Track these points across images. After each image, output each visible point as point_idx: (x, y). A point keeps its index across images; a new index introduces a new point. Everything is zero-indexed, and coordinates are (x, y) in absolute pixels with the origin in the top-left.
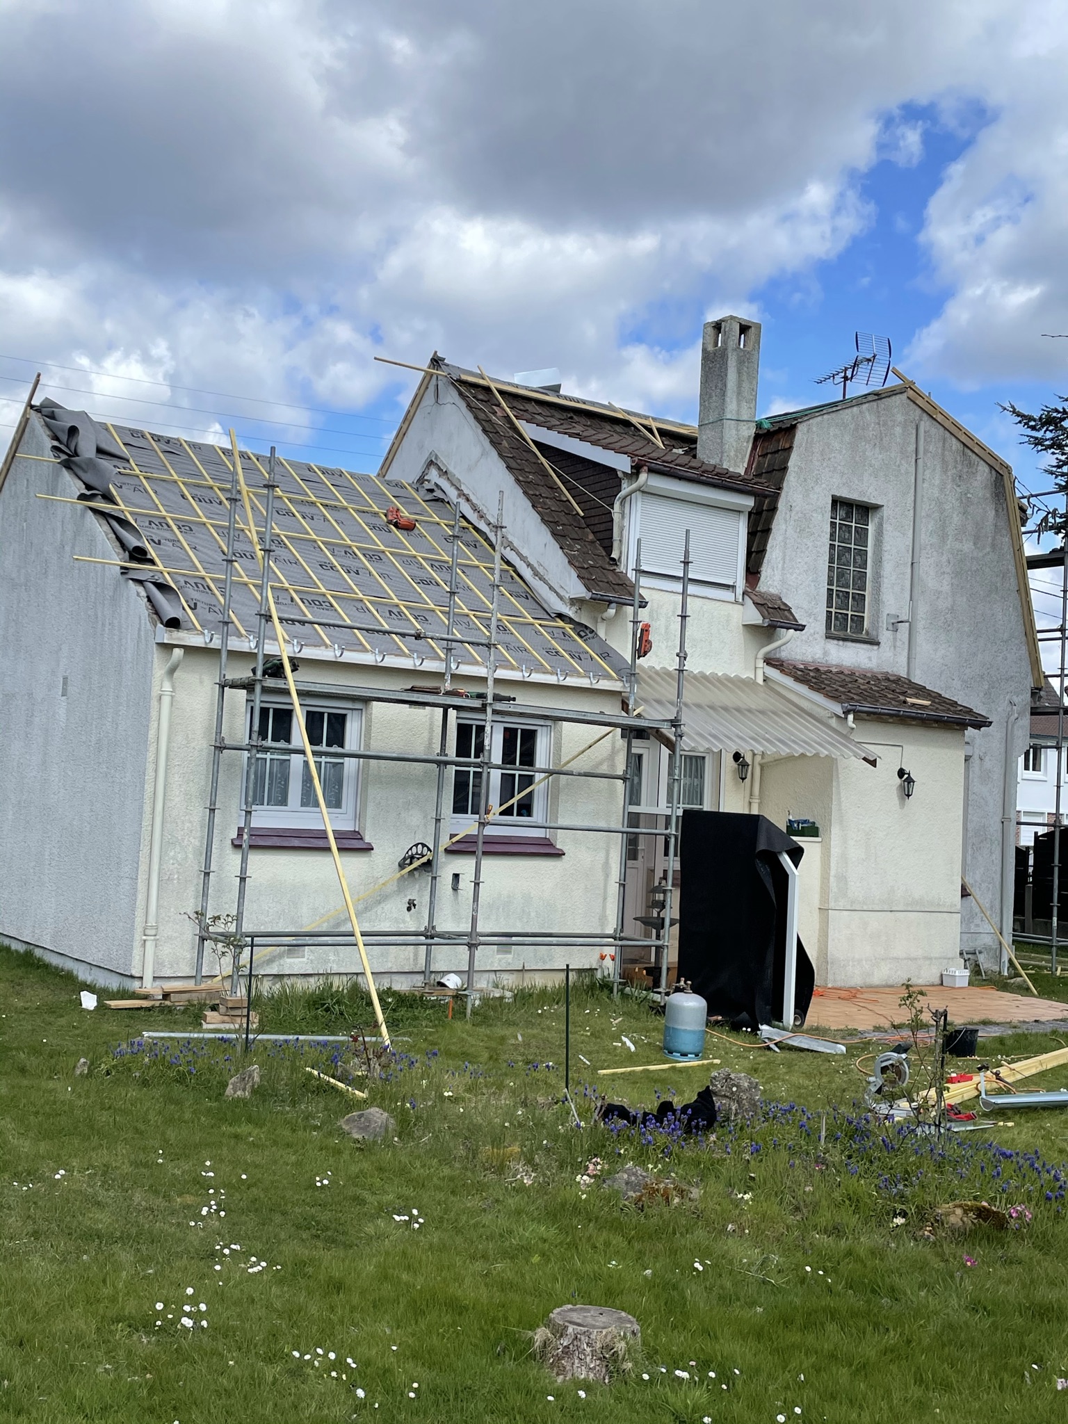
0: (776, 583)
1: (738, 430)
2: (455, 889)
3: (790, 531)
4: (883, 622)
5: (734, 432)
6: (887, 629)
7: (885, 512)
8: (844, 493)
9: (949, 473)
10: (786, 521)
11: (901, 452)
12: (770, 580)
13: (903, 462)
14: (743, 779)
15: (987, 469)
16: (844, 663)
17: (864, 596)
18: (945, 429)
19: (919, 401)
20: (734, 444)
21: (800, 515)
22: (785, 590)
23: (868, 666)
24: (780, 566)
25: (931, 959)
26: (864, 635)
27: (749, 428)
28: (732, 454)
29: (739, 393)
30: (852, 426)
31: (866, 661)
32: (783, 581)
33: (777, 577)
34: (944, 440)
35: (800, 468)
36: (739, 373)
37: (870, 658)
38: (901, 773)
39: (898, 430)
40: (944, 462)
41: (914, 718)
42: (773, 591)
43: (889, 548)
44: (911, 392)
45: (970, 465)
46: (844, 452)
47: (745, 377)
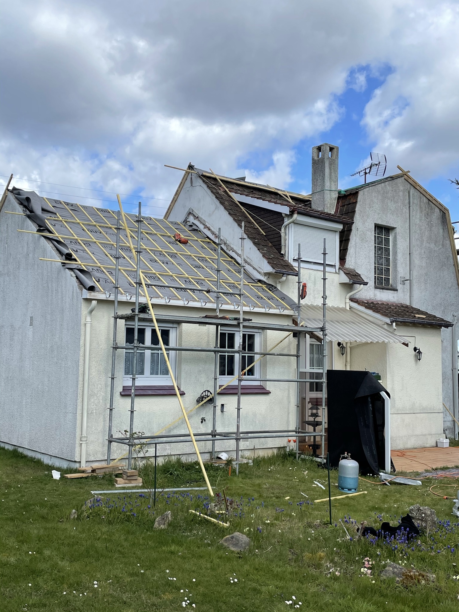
0: (352, 264)
1: (331, 195)
2: (222, 411)
3: (358, 240)
4: (398, 280)
5: (329, 196)
6: (400, 284)
7: (397, 231)
8: (380, 222)
9: (423, 213)
10: (356, 235)
11: (403, 204)
12: (350, 263)
13: (404, 208)
14: (343, 354)
15: (438, 211)
16: (383, 300)
17: (389, 269)
18: (421, 193)
19: (409, 180)
20: (329, 201)
21: (361, 232)
22: (356, 267)
23: (393, 301)
24: (354, 255)
25: (432, 435)
26: (390, 287)
27: (335, 194)
28: (329, 206)
29: (330, 178)
30: (382, 192)
31: (392, 298)
32: (356, 263)
33: (353, 261)
34: (420, 198)
35: (361, 211)
36: (330, 169)
37: (394, 297)
38: (415, 349)
39: (401, 193)
40: (420, 207)
41: (420, 324)
42: (352, 267)
43: (399, 247)
44: (406, 176)
45: (432, 209)
46: (379, 203)
47: (333, 171)
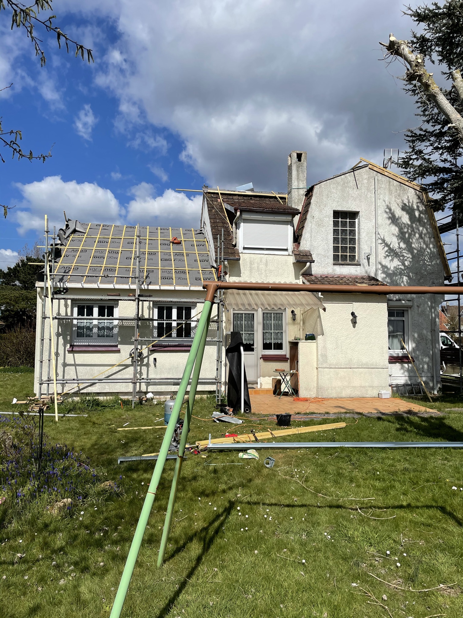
0: (308, 246)
1: (298, 192)
2: (155, 365)
3: (313, 226)
4: (362, 256)
6: (364, 259)
7: (360, 214)
8: (339, 209)
9: (393, 195)
10: (311, 222)
11: (367, 190)
12: (305, 245)
13: (368, 193)
14: (294, 320)
15: (413, 191)
16: (343, 274)
17: (355, 247)
18: (390, 178)
19: (375, 169)
20: (297, 197)
21: (318, 219)
22: (312, 248)
24: (309, 239)
25: (373, 387)
26: (356, 262)
27: (303, 191)
28: (296, 201)
29: (298, 178)
30: (342, 183)
31: (354, 272)
32: (311, 245)
34: (390, 182)
35: (317, 202)
36: (298, 171)
38: (353, 314)
39: (365, 181)
40: (390, 190)
42: (306, 249)
43: (363, 227)
44: (370, 166)
45: (404, 190)
46: (338, 193)
